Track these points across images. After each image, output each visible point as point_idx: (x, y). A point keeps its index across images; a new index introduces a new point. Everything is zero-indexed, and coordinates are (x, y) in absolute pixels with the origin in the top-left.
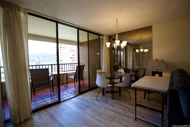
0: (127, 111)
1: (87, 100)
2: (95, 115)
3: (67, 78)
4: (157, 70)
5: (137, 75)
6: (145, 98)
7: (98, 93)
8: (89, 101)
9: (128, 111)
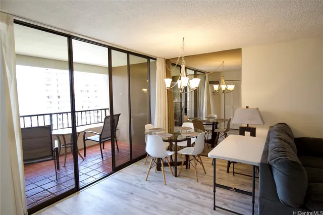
0: (199, 196)
1: (129, 181)
2: (147, 208)
3: (85, 140)
4: (248, 125)
5: (216, 131)
6: (228, 171)
7: (151, 168)
8: (134, 183)
9: (202, 195)
